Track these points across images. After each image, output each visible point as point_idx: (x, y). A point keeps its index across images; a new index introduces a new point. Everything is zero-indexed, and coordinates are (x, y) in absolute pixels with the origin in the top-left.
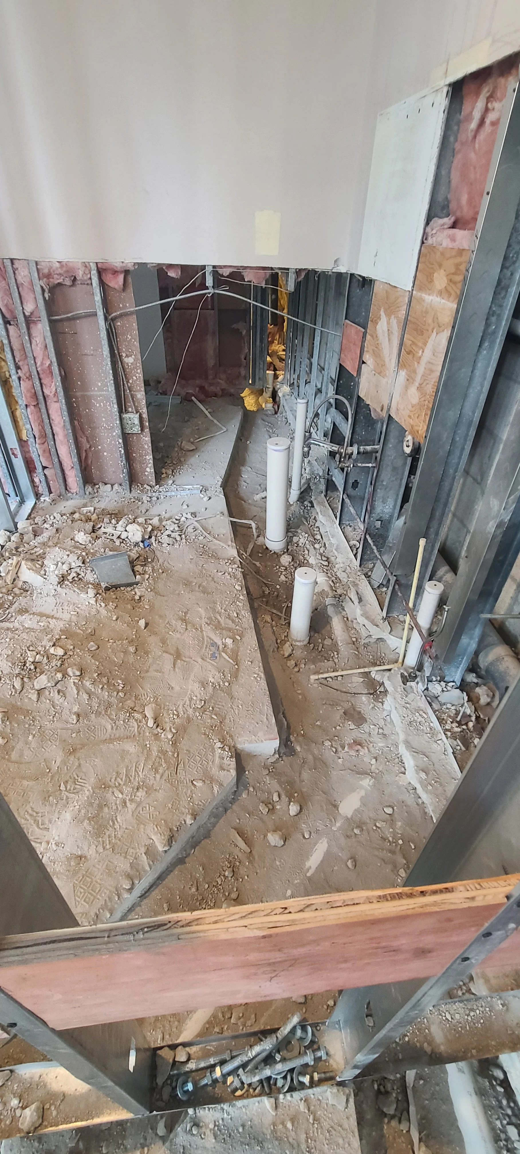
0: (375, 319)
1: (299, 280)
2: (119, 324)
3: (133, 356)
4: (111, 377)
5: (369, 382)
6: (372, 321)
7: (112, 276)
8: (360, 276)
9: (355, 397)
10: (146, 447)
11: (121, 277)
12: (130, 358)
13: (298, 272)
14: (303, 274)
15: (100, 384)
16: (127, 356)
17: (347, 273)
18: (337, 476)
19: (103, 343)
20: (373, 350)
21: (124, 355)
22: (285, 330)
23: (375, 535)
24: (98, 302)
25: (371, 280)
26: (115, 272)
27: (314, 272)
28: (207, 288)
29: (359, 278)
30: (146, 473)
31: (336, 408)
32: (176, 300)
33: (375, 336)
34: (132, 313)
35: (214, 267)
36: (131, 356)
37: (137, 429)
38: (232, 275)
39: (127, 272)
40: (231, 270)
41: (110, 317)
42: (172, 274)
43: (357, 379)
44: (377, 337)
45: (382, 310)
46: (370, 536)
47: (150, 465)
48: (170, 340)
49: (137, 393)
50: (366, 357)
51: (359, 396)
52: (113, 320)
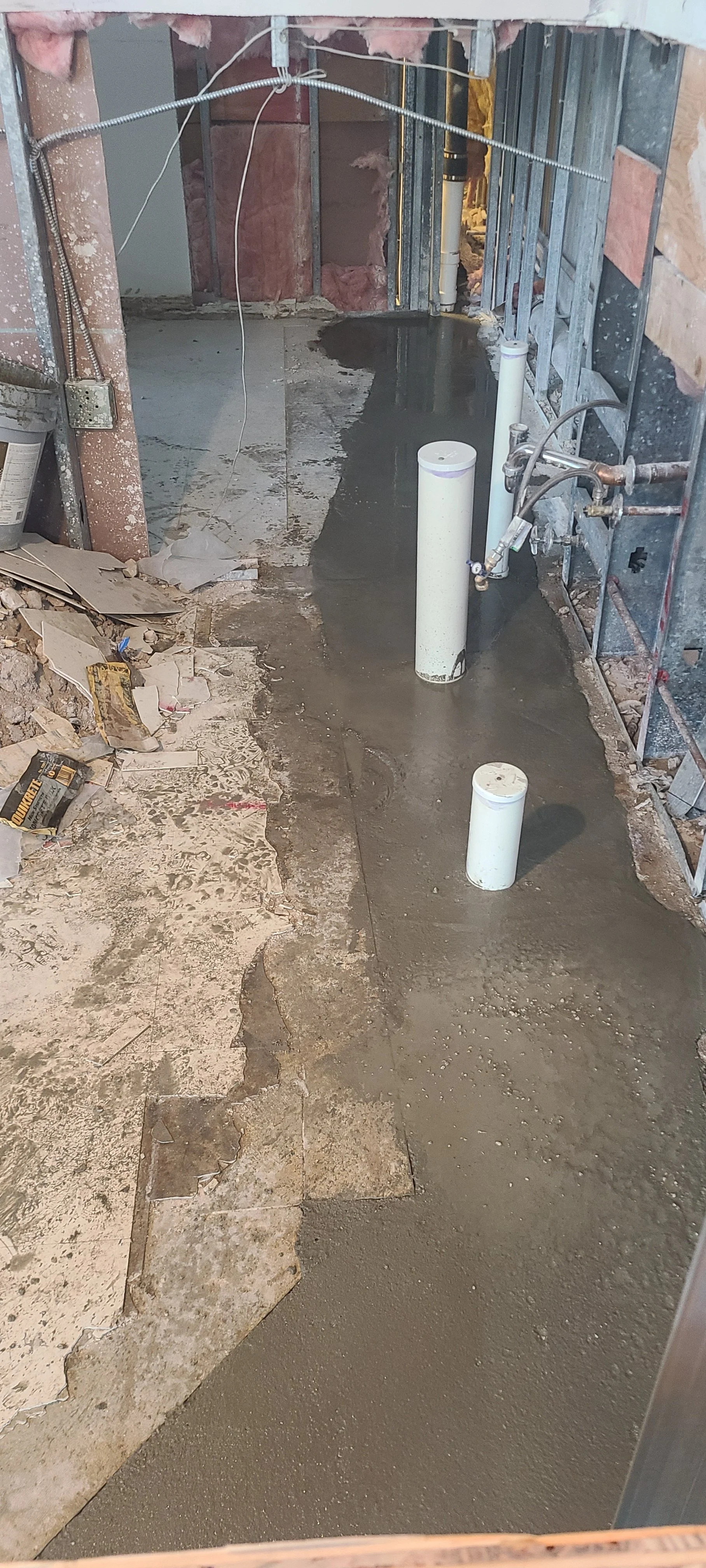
0: (684, 142)
1: (503, 47)
2: (60, 161)
3: (95, 241)
4: (41, 292)
5: (669, 303)
6: (677, 148)
7: (44, 45)
8: (651, 34)
9: (638, 339)
10: (127, 463)
11: (65, 47)
12: (88, 245)
13: (500, 28)
14: (513, 32)
15: (14, 310)
16: (80, 240)
17: (622, 29)
18: (593, 537)
19: (21, 208)
20: (680, 222)
21: (73, 237)
22: (486, 173)
23: (681, 686)
24: (9, 107)
25: (677, 46)
26: (50, 35)
27: (539, 28)
28: (274, 73)
29: (654, 41)
30: (127, 528)
31: (594, 368)
32: (198, 104)
33: (683, 187)
34: (91, 132)
35: (291, 19)
36: (89, 239)
37: (102, 419)
38: (336, 39)
39: (78, 35)
40: (335, 26)
41: (38, 146)
42: (189, 36)
43: (641, 295)
44: (688, 188)
45: (701, 119)
46: (668, 689)
47: (135, 508)
48: (200, 200)
49: (104, 332)
50: (665, 240)
51: (644, 336)
52: (44, 150)
